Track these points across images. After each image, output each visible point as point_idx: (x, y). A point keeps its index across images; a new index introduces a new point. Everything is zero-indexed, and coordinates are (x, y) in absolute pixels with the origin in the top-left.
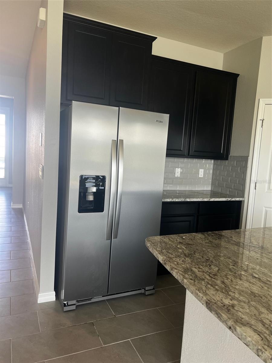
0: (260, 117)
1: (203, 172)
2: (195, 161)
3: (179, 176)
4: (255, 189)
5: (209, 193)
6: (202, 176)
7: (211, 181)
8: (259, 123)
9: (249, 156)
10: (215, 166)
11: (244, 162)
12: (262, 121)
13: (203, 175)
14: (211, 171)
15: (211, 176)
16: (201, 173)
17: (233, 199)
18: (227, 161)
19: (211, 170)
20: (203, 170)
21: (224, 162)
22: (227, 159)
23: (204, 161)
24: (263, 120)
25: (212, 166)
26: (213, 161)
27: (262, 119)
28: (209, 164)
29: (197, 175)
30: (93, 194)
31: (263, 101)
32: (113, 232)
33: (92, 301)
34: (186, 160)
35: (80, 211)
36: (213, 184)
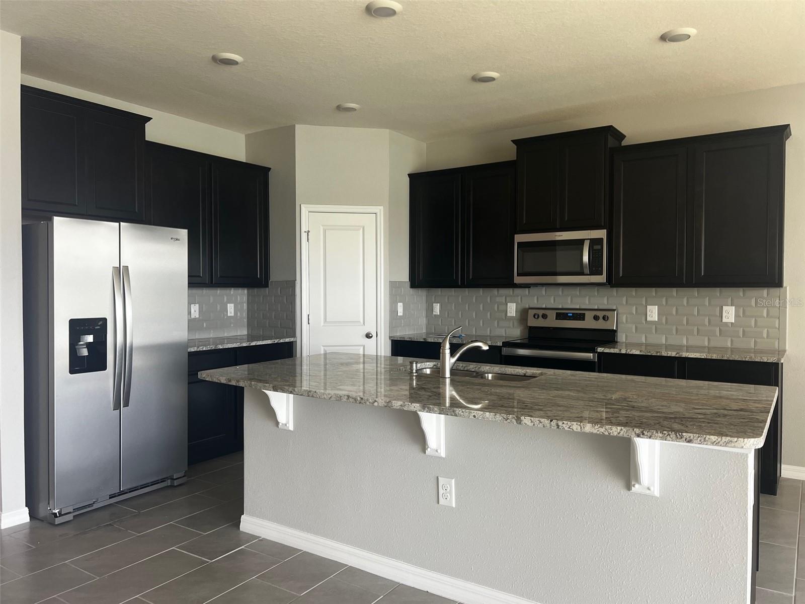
0: (303, 229)
1: (233, 308)
2: (219, 291)
3: (197, 316)
4: (309, 323)
5: (246, 337)
6: (233, 314)
7: (246, 320)
8: (304, 236)
9: (296, 280)
10: (250, 297)
11: (291, 289)
12: (307, 233)
13: (233, 312)
14: (245, 306)
15: (245, 314)
16: (231, 309)
17: (282, 341)
18: (267, 289)
19: (245, 304)
20: (233, 305)
21: (262, 290)
22: (266, 286)
23: (232, 291)
24: (309, 232)
25: (245, 299)
26: (246, 291)
27: (307, 230)
28: (241, 295)
29: (225, 313)
30: (89, 345)
31: (305, 207)
32: (122, 398)
33: (95, 507)
34: (205, 291)
35: (72, 371)
36: (250, 325)
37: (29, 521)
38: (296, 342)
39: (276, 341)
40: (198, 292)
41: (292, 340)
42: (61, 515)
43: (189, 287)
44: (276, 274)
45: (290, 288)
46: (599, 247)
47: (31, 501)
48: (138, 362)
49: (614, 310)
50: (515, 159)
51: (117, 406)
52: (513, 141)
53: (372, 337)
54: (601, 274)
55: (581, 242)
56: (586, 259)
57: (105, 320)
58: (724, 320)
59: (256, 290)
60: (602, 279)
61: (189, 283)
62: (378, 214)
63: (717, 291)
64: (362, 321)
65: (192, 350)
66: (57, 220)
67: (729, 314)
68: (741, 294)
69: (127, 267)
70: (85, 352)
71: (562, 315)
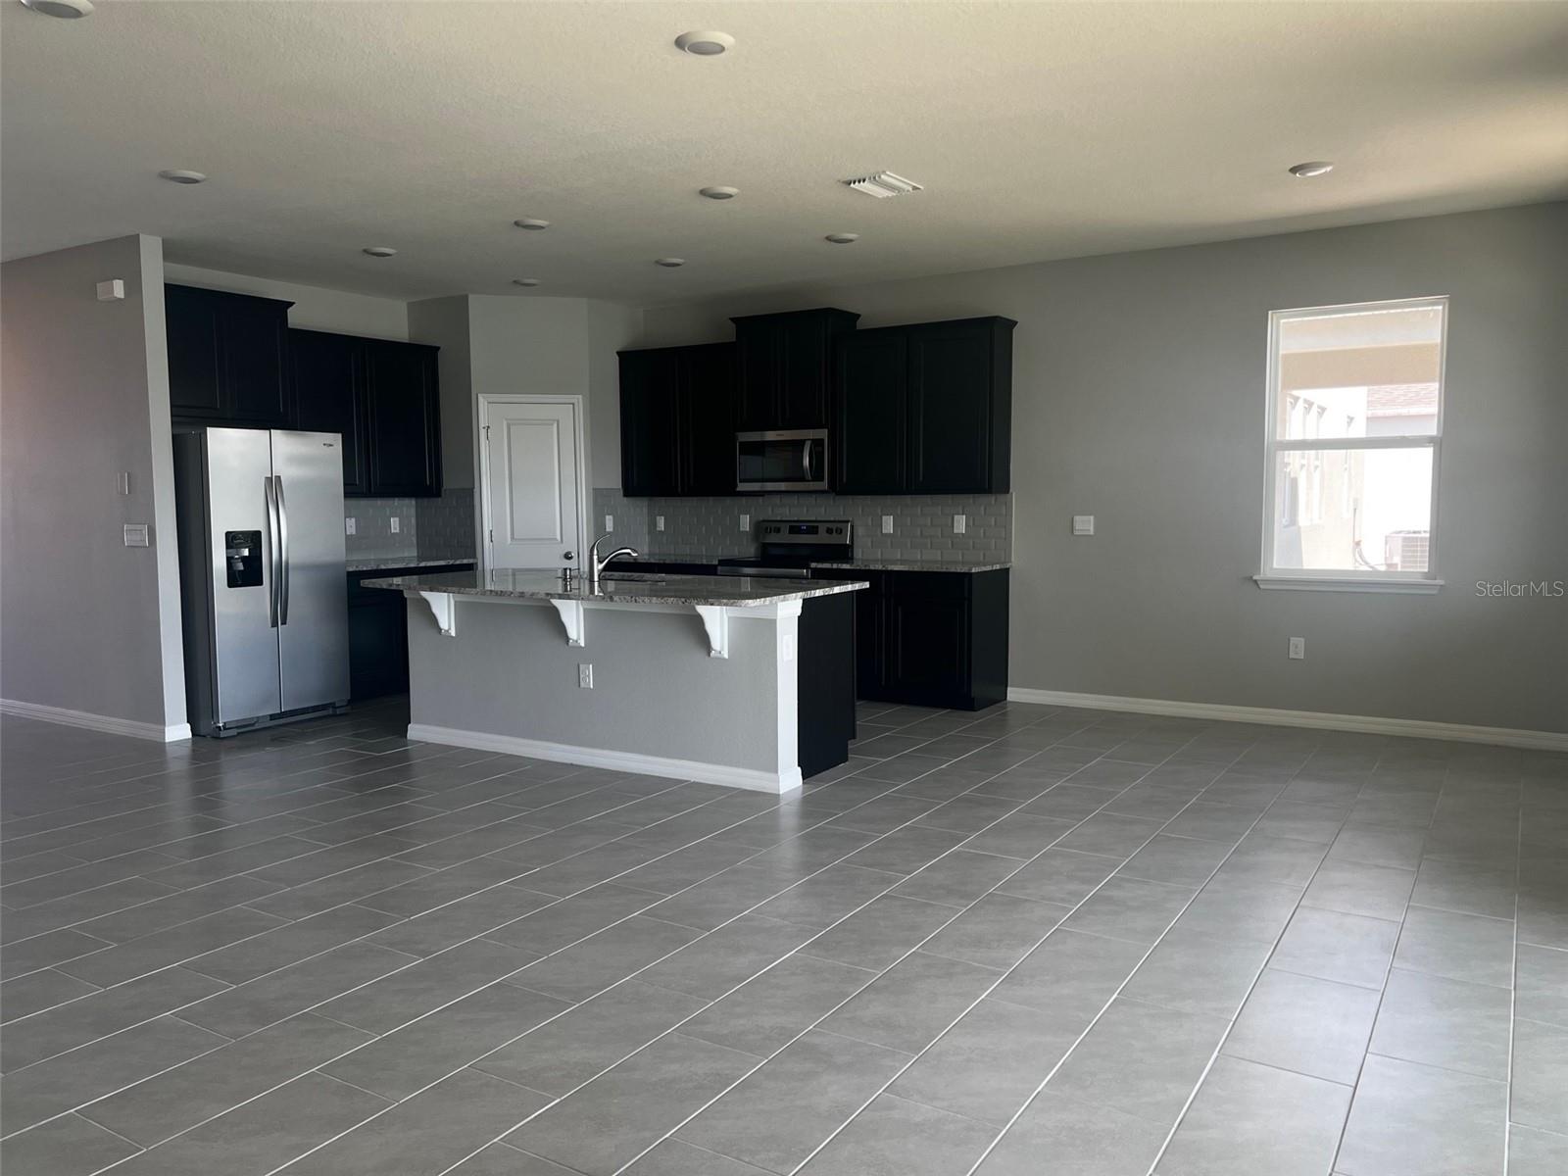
0: (482, 425)
1: (398, 523)
2: (379, 502)
3: (354, 533)
6: (398, 531)
7: (414, 539)
8: (483, 433)
9: (475, 488)
10: (419, 510)
11: (469, 499)
12: (486, 430)
13: (398, 529)
14: (413, 521)
15: (413, 531)
16: (395, 524)
18: (440, 499)
19: (413, 519)
20: (397, 519)
21: (434, 500)
22: (439, 495)
23: (396, 502)
24: (488, 427)
25: (413, 511)
26: (413, 502)
27: (486, 426)
28: (408, 506)
29: (388, 529)
30: (244, 559)
31: (484, 397)
32: (279, 614)
33: (257, 727)
34: (364, 503)
35: (230, 585)
36: (419, 546)
37: (190, 736)
38: (476, 564)
39: (451, 562)
40: (353, 502)
41: (471, 561)
42: (225, 729)
43: (345, 497)
44: (449, 482)
45: (467, 498)
46: (820, 449)
47: (192, 718)
48: (295, 581)
49: (848, 522)
50: (734, 340)
51: (275, 624)
52: (732, 319)
53: (571, 558)
54: (822, 480)
55: (800, 444)
56: (806, 462)
57: (260, 532)
58: (956, 531)
59: (426, 500)
60: (824, 485)
61: (345, 493)
62: (576, 404)
63: (949, 498)
64: (559, 538)
65: (351, 569)
66: (209, 430)
67: (960, 524)
68: (971, 501)
69: (279, 477)
70: (240, 566)
71: (795, 529)
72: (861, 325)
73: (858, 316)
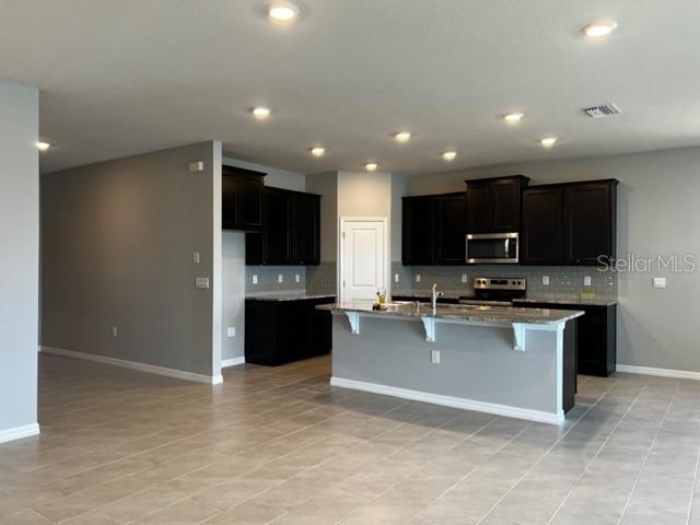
72: (530, 184)
73: (529, 179)
